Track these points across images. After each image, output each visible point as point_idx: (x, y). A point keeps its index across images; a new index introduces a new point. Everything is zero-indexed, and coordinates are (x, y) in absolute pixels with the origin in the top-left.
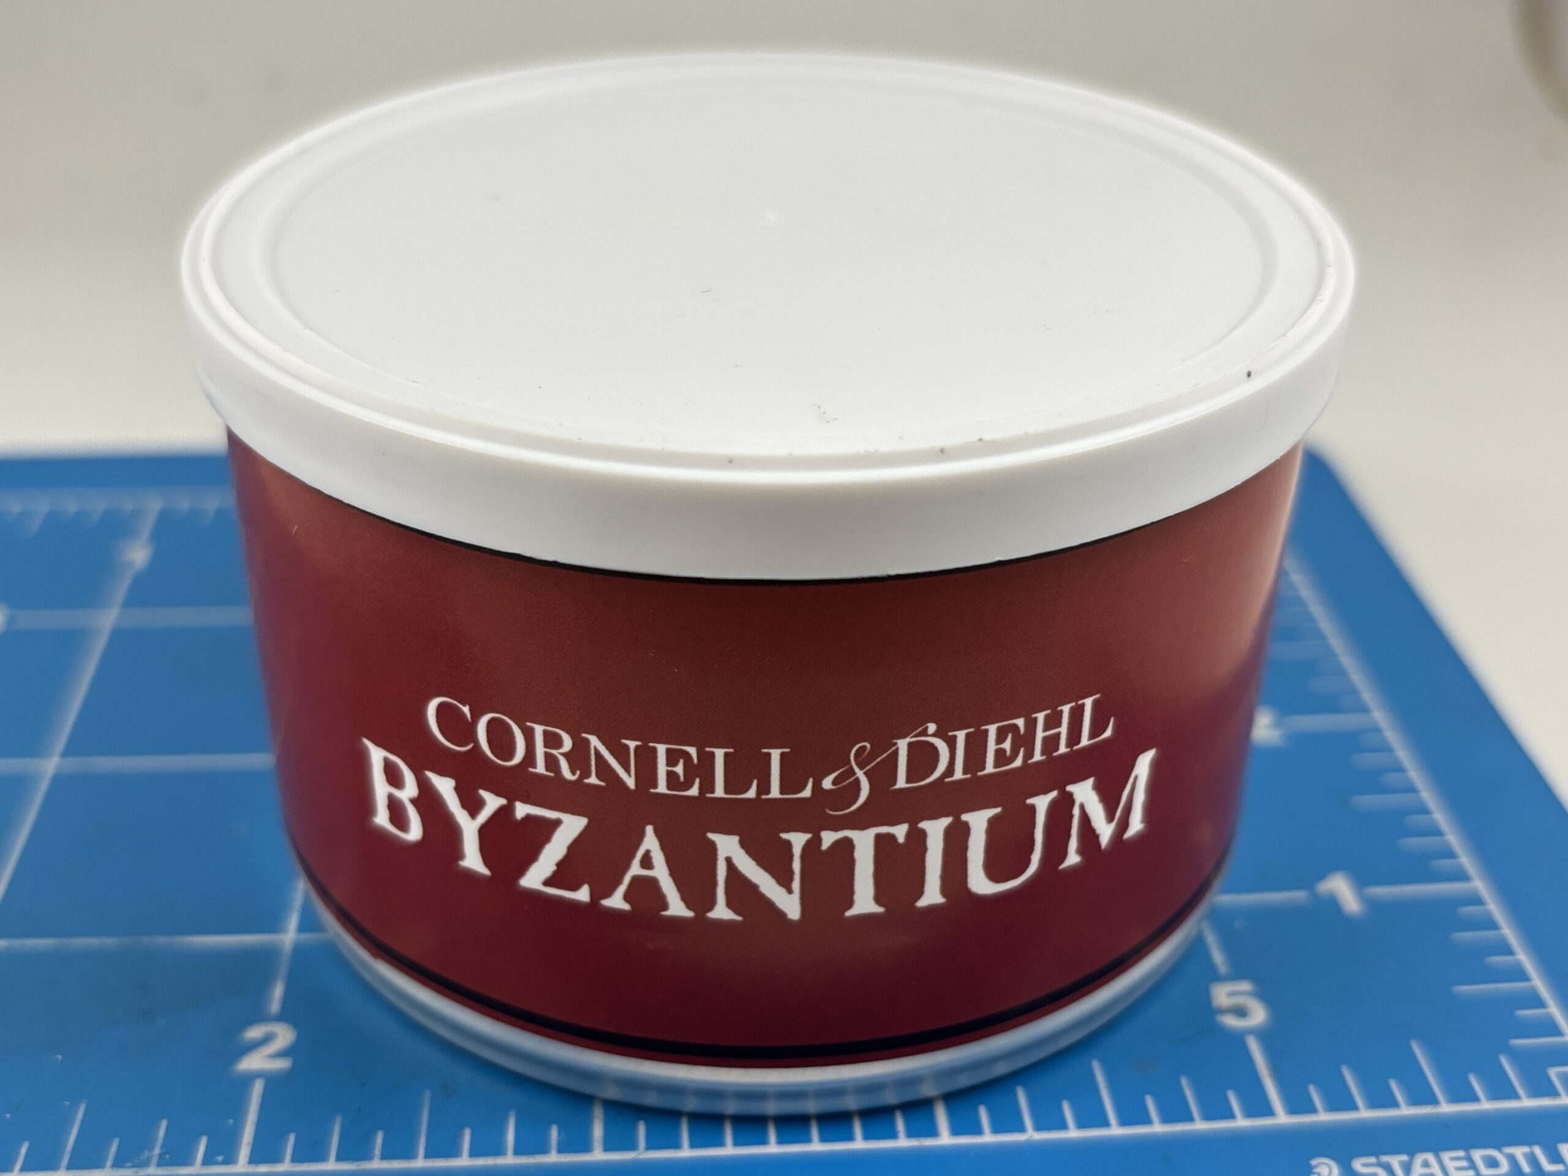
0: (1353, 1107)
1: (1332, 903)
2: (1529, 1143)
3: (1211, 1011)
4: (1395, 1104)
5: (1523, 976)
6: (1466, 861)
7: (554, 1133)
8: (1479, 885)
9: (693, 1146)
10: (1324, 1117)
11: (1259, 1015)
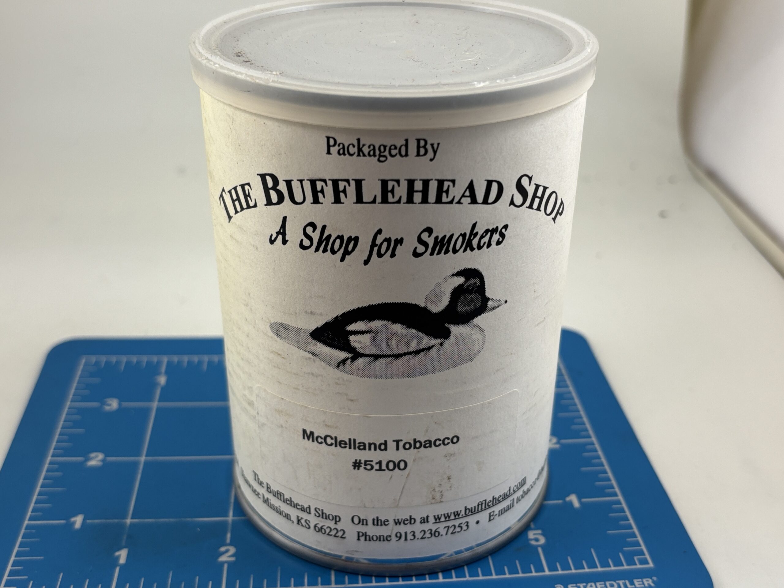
0: (571, 569)
1: (571, 503)
2: (625, 580)
3: (528, 540)
4: (584, 568)
5: (630, 527)
6: (617, 490)
7: (319, 579)
8: (620, 498)
9: (363, 583)
10: (560, 572)
11: (542, 541)
